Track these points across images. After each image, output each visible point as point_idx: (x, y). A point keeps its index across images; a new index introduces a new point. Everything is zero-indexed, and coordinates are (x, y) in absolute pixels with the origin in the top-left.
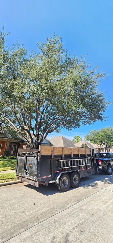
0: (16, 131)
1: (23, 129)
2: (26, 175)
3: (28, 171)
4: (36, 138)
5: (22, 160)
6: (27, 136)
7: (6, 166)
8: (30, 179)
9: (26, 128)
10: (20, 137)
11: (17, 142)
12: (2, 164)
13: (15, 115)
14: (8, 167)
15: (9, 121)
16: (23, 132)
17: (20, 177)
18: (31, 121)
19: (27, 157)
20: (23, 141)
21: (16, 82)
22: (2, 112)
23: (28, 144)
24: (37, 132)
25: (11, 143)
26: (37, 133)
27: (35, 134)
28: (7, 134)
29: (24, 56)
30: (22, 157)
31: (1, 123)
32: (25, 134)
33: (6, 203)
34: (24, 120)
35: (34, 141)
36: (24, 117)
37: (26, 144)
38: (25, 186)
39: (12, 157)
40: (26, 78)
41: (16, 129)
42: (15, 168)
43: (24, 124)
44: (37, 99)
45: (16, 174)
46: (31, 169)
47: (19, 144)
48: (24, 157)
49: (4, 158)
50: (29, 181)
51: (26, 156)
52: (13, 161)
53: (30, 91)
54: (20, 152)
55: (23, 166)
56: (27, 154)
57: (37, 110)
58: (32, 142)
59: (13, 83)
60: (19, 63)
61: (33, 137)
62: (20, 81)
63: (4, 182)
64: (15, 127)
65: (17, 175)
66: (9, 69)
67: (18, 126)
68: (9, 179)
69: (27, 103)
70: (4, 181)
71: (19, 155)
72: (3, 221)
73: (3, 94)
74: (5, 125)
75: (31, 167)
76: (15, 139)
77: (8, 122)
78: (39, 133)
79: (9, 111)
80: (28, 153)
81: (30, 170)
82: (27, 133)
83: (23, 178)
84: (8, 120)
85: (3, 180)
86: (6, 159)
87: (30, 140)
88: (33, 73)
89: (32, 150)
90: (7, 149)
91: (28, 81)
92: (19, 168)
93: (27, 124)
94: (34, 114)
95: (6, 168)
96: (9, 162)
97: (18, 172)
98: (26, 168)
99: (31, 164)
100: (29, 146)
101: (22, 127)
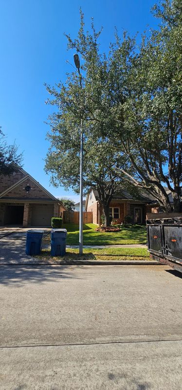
0: (137, 187)
1: (148, 181)
2: (167, 254)
3: (168, 249)
4: (176, 194)
5: (155, 232)
6: (157, 192)
7: (130, 237)
8: (174, 262)
9: (153, 178)
10: (145, 195)
11: (141, 203)
12: (125, 235)
13: (133, 161)
14: (135, 240)
15: (125, 172)
16: (150, 187)
17: (156, 257)
18: (160, 166)
19: (163, 226)
20: (151, 202)
21: (125, 106)
22: (113, 162)
23: (161, 205)
24: (175, 183)
25: (133, 205)
26: (177, 185)
27: (173, 187)
28: (124, 193)
29: (131, 53)
30: (155, 226)
31: (114, 178)
32: (152, 189)
33: (141, 288)
34: (147, 166)
35: (171, 200)
36: (146, 162)
37: (158, 205)
38: (167, 271)
39: (137, 225)
40: (140, 93)
41: (138, 183)
42: (145, 241)
43: (148, 173)
44: (167, 123)
45: (148, 251)
46: (175, 247)
47: (144, 206)
48: (159, 227)
49: (126, 227)
50: (174, 264)
51: (161, 225)
52: (139, 232)
53: (152, 112)
54: (150, 218)
55: (159, 240)
56: (162, 222)
57: (169, 143)
58: (168, 201)
59: (122, 110)
60: (124, 71)
61: (168, 192)
62: (131, 101)
63: (133, 260)
64: (135, 180)
65: (150, 253)
66: (110, 90)
67: (140, 177)
68: (138, 256)
69: (150, 136)
70: (132, 258)
71: (149, 222)
72: (144, 313)
73: (110, 133)
74: (119, 180)
75: (174, 242)
76: (137, 198)
77: (123, 175)
78: (179, 185)
79: (122, 158)
80: (164, 220)
81: (172, 247)
82: (157, 188)
83: (161, 259)
84: (123, 171)
85: (131, 256)
86: (129, 228)
87: (163, 198)
88: (153, 75)
89: (170, 214)
90: (128, 215)
91: (145, 94)
92: (153, 243)
93: (153, 172)
94: (165, 153)
95: (132, 241)
96: (134, 233)
97: (152, 249)
98: (164, 244)
99: (174, 238)
100: (164, 208)
101: (145, 178)
